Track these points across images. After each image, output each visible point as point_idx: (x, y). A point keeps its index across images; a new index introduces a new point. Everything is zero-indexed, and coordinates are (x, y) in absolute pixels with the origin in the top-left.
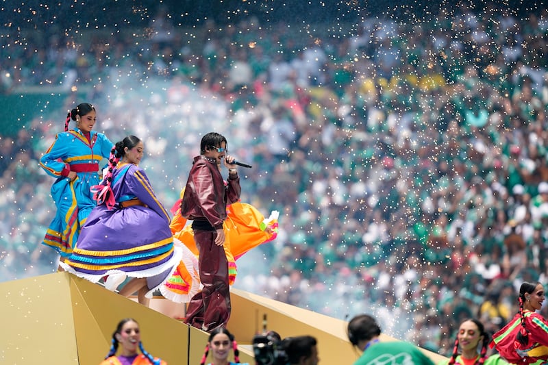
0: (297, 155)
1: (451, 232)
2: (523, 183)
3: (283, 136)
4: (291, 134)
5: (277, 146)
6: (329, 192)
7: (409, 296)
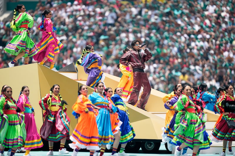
0: (117, 24)
1: (169, 51)
2: (194, 34)
3: (112, 17)
4: (115, 17)
5: (110, 21)
6: (127, 37)
7: (155, 72)
